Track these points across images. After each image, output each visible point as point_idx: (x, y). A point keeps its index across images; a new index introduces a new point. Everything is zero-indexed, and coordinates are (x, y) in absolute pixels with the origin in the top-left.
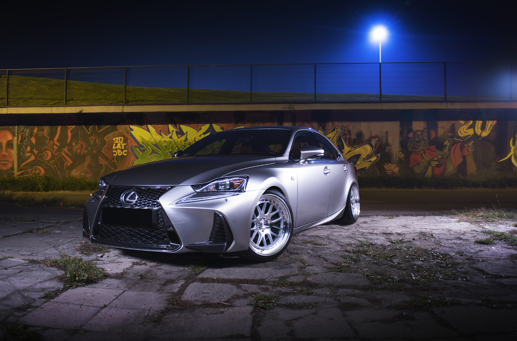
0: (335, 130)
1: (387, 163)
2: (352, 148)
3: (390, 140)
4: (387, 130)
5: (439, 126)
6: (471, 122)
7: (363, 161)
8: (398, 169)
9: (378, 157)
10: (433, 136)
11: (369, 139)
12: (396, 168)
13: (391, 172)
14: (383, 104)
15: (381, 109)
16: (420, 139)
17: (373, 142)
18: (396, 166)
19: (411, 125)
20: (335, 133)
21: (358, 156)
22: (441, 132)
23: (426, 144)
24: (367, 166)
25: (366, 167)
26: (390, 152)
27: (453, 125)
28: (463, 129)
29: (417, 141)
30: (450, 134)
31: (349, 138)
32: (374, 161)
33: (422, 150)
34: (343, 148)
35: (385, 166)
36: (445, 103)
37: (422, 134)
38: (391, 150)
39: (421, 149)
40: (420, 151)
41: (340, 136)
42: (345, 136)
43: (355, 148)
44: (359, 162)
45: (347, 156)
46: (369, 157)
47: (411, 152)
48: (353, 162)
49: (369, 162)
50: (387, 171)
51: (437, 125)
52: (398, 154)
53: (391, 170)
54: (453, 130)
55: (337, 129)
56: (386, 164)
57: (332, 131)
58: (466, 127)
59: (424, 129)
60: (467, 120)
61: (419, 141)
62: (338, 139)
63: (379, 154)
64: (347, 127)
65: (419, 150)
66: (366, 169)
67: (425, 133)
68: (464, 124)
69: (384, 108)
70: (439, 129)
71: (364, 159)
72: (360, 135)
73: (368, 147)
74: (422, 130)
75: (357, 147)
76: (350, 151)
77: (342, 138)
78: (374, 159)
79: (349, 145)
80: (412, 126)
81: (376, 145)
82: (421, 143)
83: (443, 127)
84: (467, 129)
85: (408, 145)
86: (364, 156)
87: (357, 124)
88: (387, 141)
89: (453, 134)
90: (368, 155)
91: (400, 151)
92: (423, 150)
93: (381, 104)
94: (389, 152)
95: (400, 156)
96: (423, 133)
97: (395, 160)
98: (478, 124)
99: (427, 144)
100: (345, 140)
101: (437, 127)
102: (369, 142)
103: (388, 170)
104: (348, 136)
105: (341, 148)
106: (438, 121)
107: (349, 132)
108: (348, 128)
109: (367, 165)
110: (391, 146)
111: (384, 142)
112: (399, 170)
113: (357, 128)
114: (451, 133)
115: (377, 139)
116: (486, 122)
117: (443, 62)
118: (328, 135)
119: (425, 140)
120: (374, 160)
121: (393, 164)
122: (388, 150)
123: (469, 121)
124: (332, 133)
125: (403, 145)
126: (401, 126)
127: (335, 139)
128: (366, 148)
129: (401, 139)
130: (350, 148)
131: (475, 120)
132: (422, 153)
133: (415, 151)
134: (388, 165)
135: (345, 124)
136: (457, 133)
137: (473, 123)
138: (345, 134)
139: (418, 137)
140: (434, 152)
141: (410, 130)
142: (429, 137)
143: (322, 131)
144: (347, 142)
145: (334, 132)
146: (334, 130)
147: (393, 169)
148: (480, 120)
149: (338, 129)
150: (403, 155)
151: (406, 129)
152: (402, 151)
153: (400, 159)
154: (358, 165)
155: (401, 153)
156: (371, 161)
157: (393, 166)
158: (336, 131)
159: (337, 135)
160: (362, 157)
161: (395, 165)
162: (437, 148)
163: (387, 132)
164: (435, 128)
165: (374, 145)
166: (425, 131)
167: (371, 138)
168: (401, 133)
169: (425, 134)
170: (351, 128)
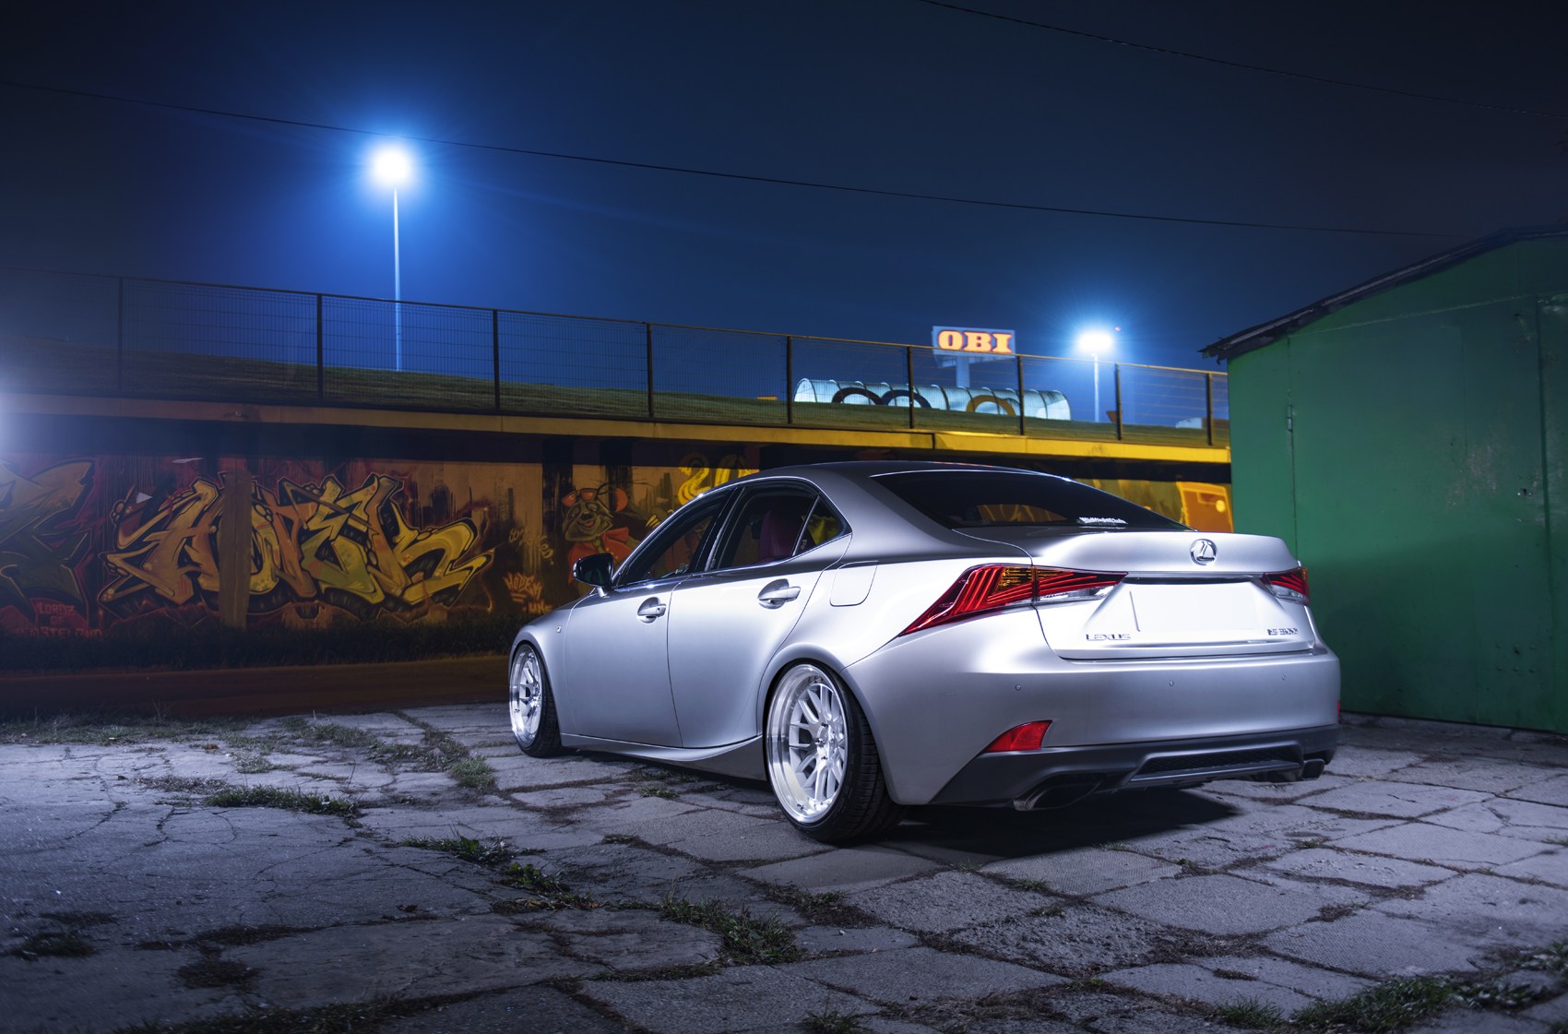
0: (374, 482)
1: (514, 574)
2: (420, 534)
3: (519, 513)
4: (511, 487)
5: (634, 478)
6: (706, 471)
7: (451, 569)
8: (540, 589)
9: (488, 557)
10: (621, 504)
11: (465, 508)
12: (534, 585)
13: (524, 596)
14: (504, 417)
15: (499, 430)
16: (592, 510)
17: (477, 517)
18: (536, 581)
19: (569, 474)
20: (374, 489)
21: (436, 555)
22: (639, 493)
23: (605, 524)
24: (461, 582)
25: (458, 585)
26: (520, 544)
27: (667, 476)
28: (689, 488)
29: (585, 517)
30: (660, 500)
31: (413, 505)
32: (478, 569)
33: (597, 538)
34: (397, 531)
35: (506, 581)
36: (652, 424)
37: (596, 498)
38: (521, 538)
39: (596, 535)
40: (592, 541)
41: (389, 501)
42: (401, 501)
43: (428, 534)
44: (440, 570)
45: (408, 555)
46: (467, 556)
47: (572, 544)
48: (424, 570)
49: (468, 572)
50: (513, 595)
51: (631, 476)
52: (540, 550)
53: (524, 592)
54: (667, 489)
55: (379, 479)
56: (511, 576)
57: (365, 486)
58: (695, 482)
59: (602, 486)
60: (697, 465)
61: (590, 516)
62: (382, 506)
63: (491, 548)
64: (406, 474)
65: (590, 539)
66: (460, 588)
67: (604, 495)
68: (691, 476)
69: (506, 429)
70: (634, 485)
71: (452, 562)
72: (441, 497)
73: (463, 531)
74: (597, 488)
75: (433, 529)
76: (415, 541)
77: (393, 505)
78: (478, 562)
79: (413, 525)
80: (571, 476)
81: (483, 525)
82: (594, 521)
83: (645, 479)
84: (697, 489)
85: (564, 525)
86: (452, 554)
87: (434, 467)
88: (511, 513)
89: (667, 500)
90: (463, 552)
91: (543, 542)
92: (600, 538)
93: (499, 417)
94: (517, 542)
95: (544, 553)
96: (599, 496)
97: (533, 566)
98: (721, 476)
99: (609, 525)
100: (402, 509)
101: (631, 482)
102: (465, 517)
103: (516, 592)
104: (410, 500)
105: (391, 532)
106: (633, 467)
107: (413, 489)
108: (410, 478)
109: (460, 578)
110: (523, 528)
111: (504, 517)
112: (543, 591)
113: (432, 477)
114: (662, 497)
115: (486, 509)
116: (738, 473)
117: (644, 323)
118: (353, 496)
119: (604, 514)
120: (480, 565)
121: (529, 576)
122: (515, 539)
123: (701, 469)
124: (365, 490)
125: (553, 522)
126: (547, 476)
127: (374, 506)
128: (457, 534)
129: (545, 510)
130: (416, 531)
131: (714, 465)
132: (597, 547)
133: (581, 542)
134: (516, 578)
135: (402, 466)
136: (677, 496)
137: (709, 474)
138: (401, 494)
139: (587, 507)
140: (625, 543)
141: (568, 488)
142: (612, 506)
143: (335, 485)
144: (407, 517)
145: (370, 488)
146: (370, 482)
147: (528, 588)
148: (724, 467)
149: (381, 480)
150: (551, 552)
151: (557, 483)
152: (550, 541)
153: (545, 562)
154: (439, 578)
155: (547, 546)
156: (471, 568)
157: (528, 579)
158: (376, 484)
159: (380, 496)
160: (447, 557)
161: (532, 578)
162: (630, 534)
163: (510, 491)
164: (626, 481)
165: (478, 524)
166: (602, 491)
167: (472, 505)
168: (547, 494)
169: (604, 498)
170: (416, 477)
